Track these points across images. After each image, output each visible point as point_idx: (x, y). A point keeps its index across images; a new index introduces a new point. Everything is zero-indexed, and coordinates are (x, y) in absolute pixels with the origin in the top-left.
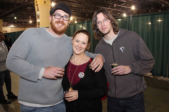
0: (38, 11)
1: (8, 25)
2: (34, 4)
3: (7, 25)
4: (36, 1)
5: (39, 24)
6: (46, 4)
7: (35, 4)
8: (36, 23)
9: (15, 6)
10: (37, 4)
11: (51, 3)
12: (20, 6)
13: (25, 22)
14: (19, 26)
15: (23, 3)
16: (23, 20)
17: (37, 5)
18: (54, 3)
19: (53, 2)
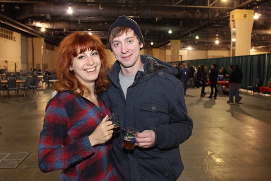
0: (234, 27)
1: (185, 46)
2: (229, 17)
3: (183, 47)
4: (233, 16)
5: (234, 44)
6: (246, 18)
7: (231, 19)
8: (230, 43)
9: (201, 22)
10: (234, 19)
11: (254, 14)
12: (208, 22)
13: (208, 43)
14: (199, 48)
15: (212, 19)
16: (207, 40)
17: (233, 21)
18: (258, 13)
19: (256, 14)
